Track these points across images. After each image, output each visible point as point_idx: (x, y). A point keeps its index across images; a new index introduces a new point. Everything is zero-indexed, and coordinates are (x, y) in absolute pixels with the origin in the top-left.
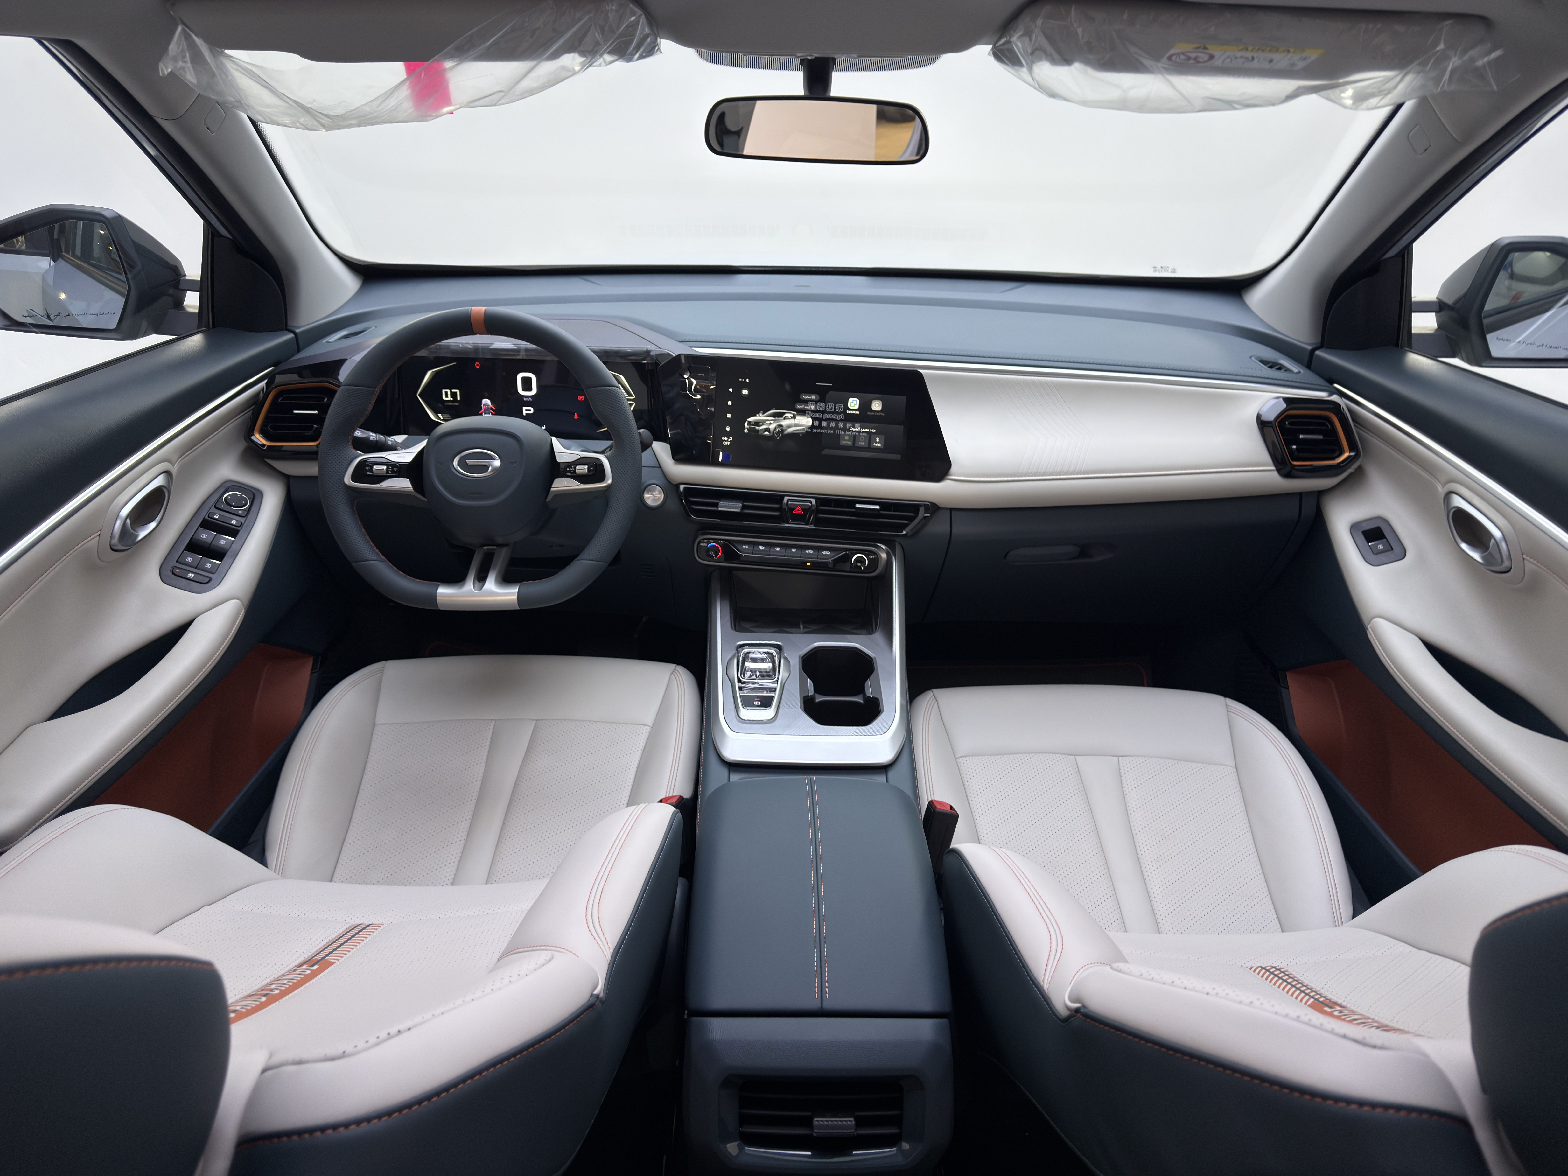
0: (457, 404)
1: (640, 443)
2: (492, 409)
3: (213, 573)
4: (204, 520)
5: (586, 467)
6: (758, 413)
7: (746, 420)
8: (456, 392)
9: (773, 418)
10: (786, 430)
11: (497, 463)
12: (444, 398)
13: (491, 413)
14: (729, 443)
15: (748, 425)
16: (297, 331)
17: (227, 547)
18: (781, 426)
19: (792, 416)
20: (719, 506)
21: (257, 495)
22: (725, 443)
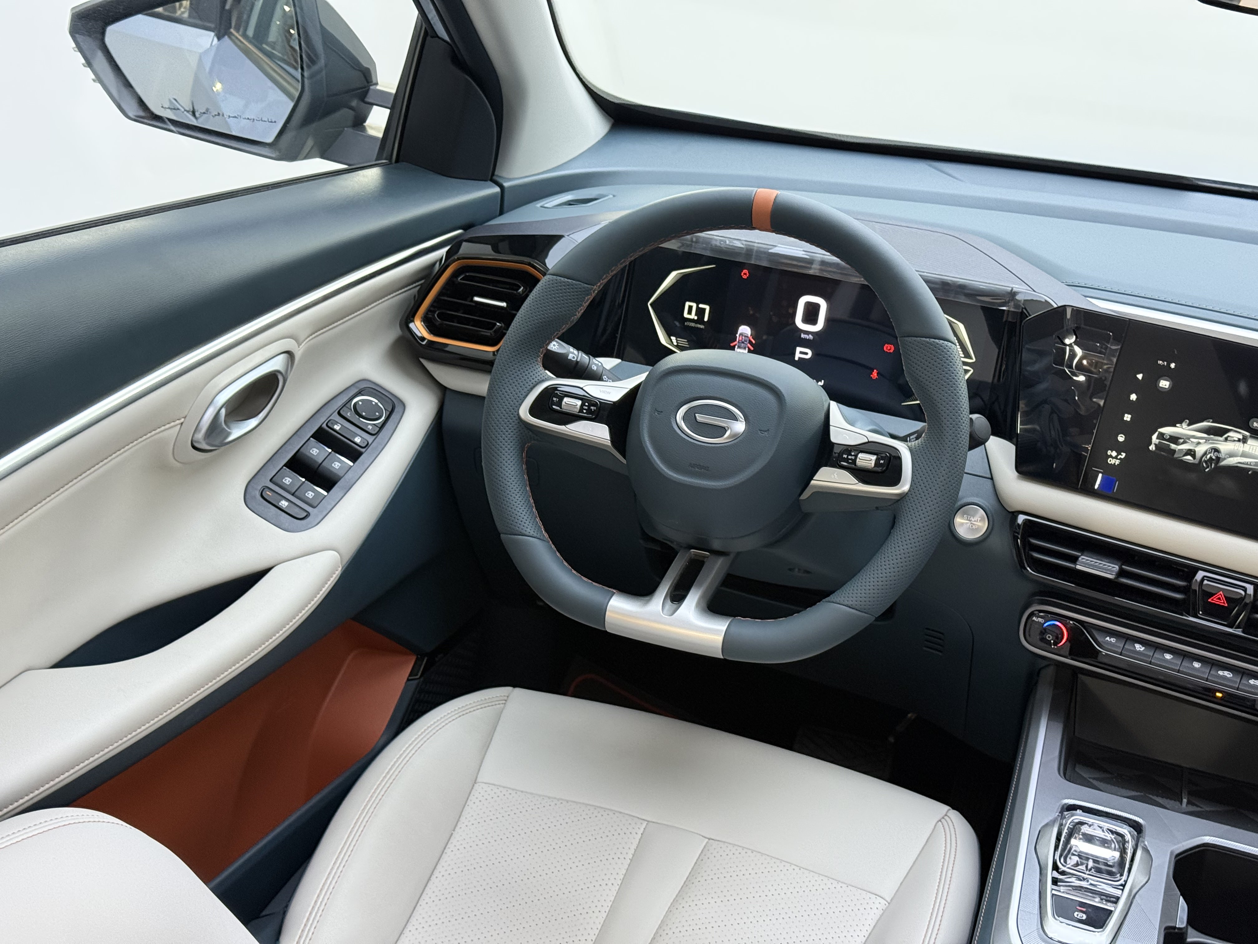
0: (702, 327)
1: (968, 436)
2: (750, 342)
3: (314, 507)
4: (320, 428)
5: (874, 458)
6: (1181, 423)
7: (1156, 431)
8: (704, 310)
9: (1205, 435)
10: (1225, 459)
11: (739, 427)
12: (686, 315)
13: (748, 348)
14: (1117, 462)
15: (1157, 438)
16: (506, 184)
17: (341, 474)
18: (1216, 450)
19: (1241, 437)
20: (1078, 563)
21: (398, 409)
22: (1111, 461)
